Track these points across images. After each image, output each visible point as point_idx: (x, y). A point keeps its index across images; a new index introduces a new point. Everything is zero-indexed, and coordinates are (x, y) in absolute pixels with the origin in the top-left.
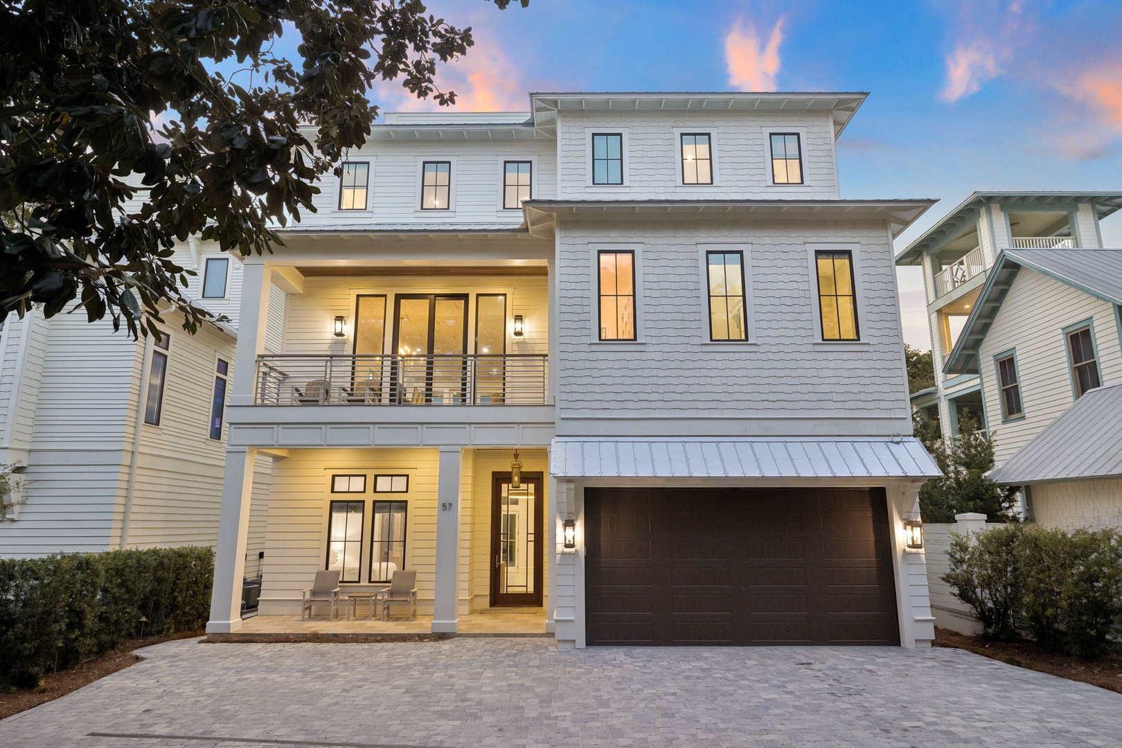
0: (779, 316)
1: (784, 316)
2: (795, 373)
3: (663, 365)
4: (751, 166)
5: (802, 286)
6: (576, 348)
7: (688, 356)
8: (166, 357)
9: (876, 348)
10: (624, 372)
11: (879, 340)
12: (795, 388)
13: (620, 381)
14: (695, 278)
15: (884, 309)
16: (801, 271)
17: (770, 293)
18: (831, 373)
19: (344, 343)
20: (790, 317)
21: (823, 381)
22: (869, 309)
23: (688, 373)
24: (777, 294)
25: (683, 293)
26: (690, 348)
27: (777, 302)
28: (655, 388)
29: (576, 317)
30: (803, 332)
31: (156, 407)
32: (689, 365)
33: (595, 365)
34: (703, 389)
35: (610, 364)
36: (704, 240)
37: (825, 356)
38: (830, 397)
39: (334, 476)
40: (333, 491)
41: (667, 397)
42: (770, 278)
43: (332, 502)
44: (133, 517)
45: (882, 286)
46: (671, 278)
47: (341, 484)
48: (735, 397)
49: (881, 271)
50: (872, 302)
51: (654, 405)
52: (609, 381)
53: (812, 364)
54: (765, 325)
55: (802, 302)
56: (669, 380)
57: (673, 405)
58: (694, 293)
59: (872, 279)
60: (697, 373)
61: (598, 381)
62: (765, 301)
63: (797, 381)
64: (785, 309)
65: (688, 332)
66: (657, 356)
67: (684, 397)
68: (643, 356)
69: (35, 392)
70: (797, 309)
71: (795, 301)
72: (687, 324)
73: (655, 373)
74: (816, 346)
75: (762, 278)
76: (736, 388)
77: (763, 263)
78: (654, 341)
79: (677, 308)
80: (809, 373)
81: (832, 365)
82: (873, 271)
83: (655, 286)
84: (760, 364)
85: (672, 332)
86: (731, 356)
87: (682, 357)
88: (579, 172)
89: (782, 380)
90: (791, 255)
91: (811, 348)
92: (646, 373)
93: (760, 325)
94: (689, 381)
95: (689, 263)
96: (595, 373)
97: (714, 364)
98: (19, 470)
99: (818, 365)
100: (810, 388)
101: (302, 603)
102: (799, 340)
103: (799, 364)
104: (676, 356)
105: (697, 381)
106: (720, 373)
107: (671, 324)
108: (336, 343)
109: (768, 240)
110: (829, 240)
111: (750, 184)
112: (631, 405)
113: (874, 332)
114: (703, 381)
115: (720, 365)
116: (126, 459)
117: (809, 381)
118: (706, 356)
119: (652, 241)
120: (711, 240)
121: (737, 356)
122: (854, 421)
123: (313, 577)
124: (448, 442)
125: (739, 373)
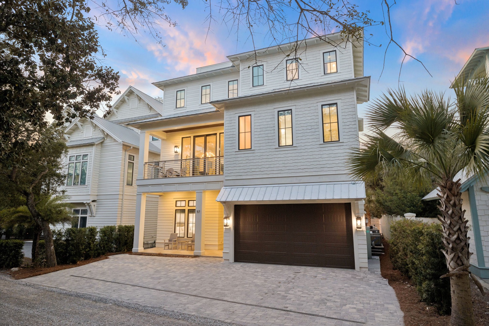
0: (306, 134)
1: (308, 134)
2: (311, 157)
3: (261, 157)
4: (315, 68)
5: (316, 121)
6: (231, 154)
7: (270, 153)
8: (133, 163)
9: (347, 144)
10: (247, 161)
11: (348, 140)
12: (312, 163)
13: (245, 165)
14: (273, 123)
15: (351, 126)
16: (315, 114)
17: (302, 125)
18: (326, 156)
19: (178, 155)
20: (310, 134)
21: (323, 159)
22: (344, 127)
23: (270, 160)
24: (305, 125)
25: (269, 129)
26: (271, 150)
27: (305, 128)
28: (258, 167)
29: (231, 142)
30: (315, 140)
31: (131, 180)
32: (270, 157)
33: (237, 159)
34: (275, 166)
35: (242, 159)
36: (277, 107)
37: (324, 149)
38: (326, 165)
39: (176, 201)
40: (176, 206)
41: (262, 170)
42: (302, 119)
43: (176, 210)
44: (124, 215)
45: (351, 116)
46: (265, 123)
47: (179, 204)
48: (288, 168)
49: (351, 110)
50: (346, 124)
51: (257, 173)
52: (242, 165)
53: (319, 153)
54: (300, 138)
55: (316, 127)
56: (263, 163)
57: (264, 173)
58: (273, 128)
59: (346, 114)
60: (273, 160)
61: (238, 165)
62: (300, 129)
63: (312, 160)
64: (308, 131)
65: (270, 144)
66: (259, 154)
67: (268, 170)
68: (254, 155)
69: (98, 177)
70: (313, 130)
71: (313, 127)
72: (270, 141)
73: (258, 161)
74: (321, 145)
75: (299, 119)
76: (288, 165)
77: (300, 113)
78: (258, 148)
79: (266, 135)
80: (317, 157)
81: (327, 152)
82: (346, 110)
83: (258, 127)
84: (298, 154)
85: (264, 145)
86: (286, 152)
87: (268, 154)
88: (248, 83)
89: (306, 160)
90: (312, 108)
91: (318, 146)
92: (255, 161)
93: (298, 138)
94: (270, 163)
95: (271, 116)
96: (237, 162)
97: (280, 156)
98: (93, 201)
99: (322, 153)
100: (318, 163)
101: (164, 244)
102: (314, 143)
103: (314, 153)
104: (266, 154)
105: (273, 163)
106: (282, 159)
107: (264, 142)
108: (176, 155)
109: (302, 103)
110: (328, 99)
111: (314, 76)
112: (249, 173)
113: (347, 137)
114: (275, 163)
115: (282, 156)
116: (120, 197)
117: (317, 160)
118: (277, 153)
119: (258, 110)
120: (280, 106)
121: (289, 152)
122: (336, 175)
123: (169, 235)
124: (199, 189)
125: (289, 159)
